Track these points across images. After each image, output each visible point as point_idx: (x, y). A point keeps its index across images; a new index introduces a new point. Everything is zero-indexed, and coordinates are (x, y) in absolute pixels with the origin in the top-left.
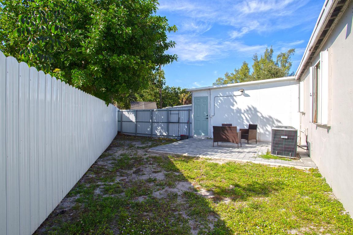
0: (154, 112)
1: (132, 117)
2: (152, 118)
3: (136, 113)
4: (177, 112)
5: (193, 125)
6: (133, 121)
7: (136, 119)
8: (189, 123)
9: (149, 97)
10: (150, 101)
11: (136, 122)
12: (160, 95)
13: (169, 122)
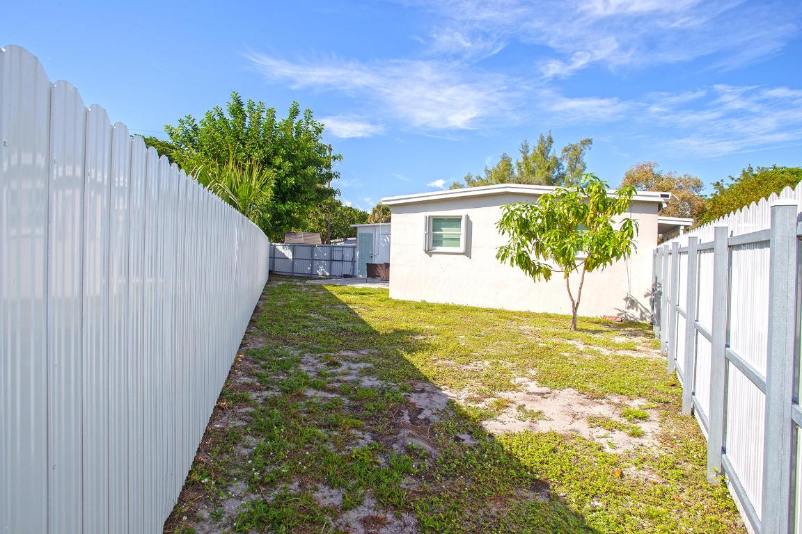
0: (315, 248)
1: (288, 254)
2: (312, 255)
3: (293, 247)
4: (341, 249)
5: (357, 264)
6: (289, 258)
7: (293, 256)
8: (353, 261)
9: (311, 226)
10: (312, 231)
11: (293, 259)
12: (327, 222)
13: (332, 260)
